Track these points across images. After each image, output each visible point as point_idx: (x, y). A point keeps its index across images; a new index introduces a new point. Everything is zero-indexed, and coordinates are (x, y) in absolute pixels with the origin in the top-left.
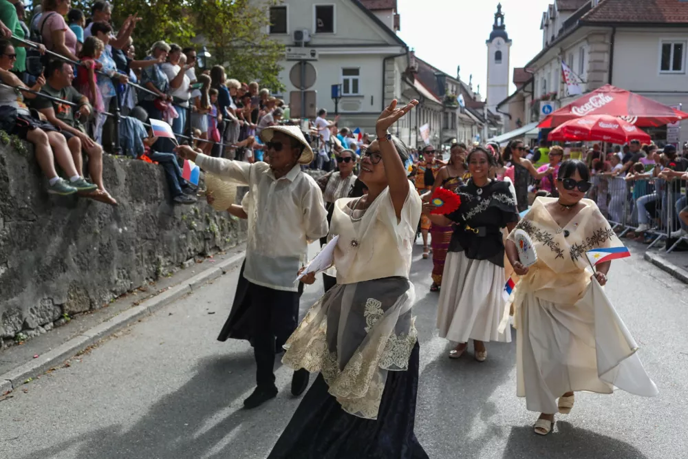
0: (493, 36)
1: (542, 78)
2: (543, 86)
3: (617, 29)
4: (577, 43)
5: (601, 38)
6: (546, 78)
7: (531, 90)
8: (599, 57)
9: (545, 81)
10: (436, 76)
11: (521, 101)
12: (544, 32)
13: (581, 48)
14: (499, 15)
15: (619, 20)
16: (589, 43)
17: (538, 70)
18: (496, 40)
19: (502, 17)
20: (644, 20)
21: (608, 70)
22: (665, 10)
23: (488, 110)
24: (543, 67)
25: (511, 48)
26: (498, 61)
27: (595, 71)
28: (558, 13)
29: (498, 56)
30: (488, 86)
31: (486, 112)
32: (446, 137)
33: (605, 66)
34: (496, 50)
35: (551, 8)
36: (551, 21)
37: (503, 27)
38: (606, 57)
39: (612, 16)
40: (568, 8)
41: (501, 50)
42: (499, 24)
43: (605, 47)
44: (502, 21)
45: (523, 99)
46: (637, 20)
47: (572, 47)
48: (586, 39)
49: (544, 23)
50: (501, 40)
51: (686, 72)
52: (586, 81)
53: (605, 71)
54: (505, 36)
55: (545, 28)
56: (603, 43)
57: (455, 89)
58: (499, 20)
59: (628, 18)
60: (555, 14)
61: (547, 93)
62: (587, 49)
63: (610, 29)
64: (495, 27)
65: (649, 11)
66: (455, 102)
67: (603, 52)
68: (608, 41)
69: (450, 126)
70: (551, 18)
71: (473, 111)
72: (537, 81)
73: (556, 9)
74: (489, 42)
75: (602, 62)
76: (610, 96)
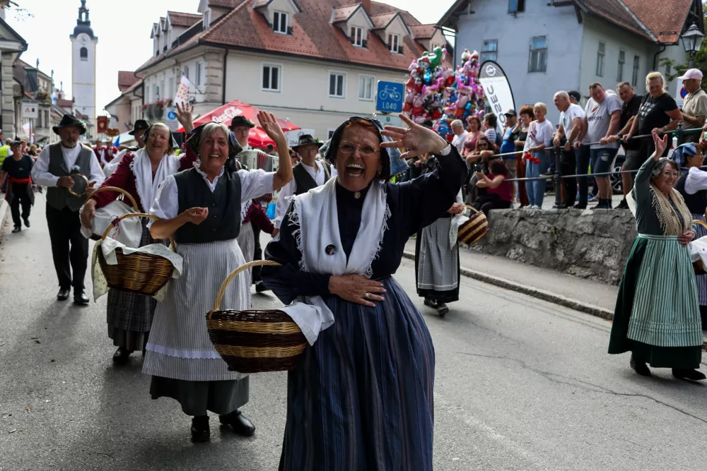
0: (77, 32)
1: (154, 85)
2: (156, 93)
3: (230, 51)
4: (194, 58)
5: (215, 57)
6: (159, 84)
7: (141, 95)
8: (214, 72)
9: (158, 88)
10: (27, 70)
11: (127, 104)
12: (154, 41)
13: (197, 62)
14: (83, 10)
15: (230, 43)
16: (206, 60)
17: (149, 76)
18: (80, 36)
19: (87, 12)
20: (249, 46)
21: (222, 84)
22: (264, 39)
23: (76, 111)
24: (155, 74)
25: (97, 45)
26: (84, 58)
27: (212, 84)
28: (170, 28)
29: (84, 53)
30: (73, 83)
31: (74, 111)
32: (40, 136)
33: (220, 81)
34: (81, 46)
35: (162, 20)
36: (162, 33)
37: (88, 23)
38: (220, 73)
39: (225, 39)
40: (180, 24)
41: (86, 46)
42: (84, 19)
43: (220, 65)
44: (87, 17)
45: (130, 103)
46: (244, 45)
47: (188, 60)
48: (203, 56)
49: (155, 33)
50: (87, 36)
51: (282, 91)
52: (203, 92)
53: (219, 85)
54: (90, 33)
55: (156, 38)
56: (218, 60)
57: (46, 86)
58: (84, 15)
59: (237, 42)
60: (167, 27)
61: (160, 100)
62: (204, 64)
63: (224, 50)
64: (79, 22)
65: (253, 38)
66: (47, 100)
67: (218, 69)
68: (221, 59)
69: (43, 125)
70: (163, 30)
71: (61, 109)
72: (148, 88)
73: (170, 23)
74: (74, 36)
75: (217, 77)
76: (240, 109)
